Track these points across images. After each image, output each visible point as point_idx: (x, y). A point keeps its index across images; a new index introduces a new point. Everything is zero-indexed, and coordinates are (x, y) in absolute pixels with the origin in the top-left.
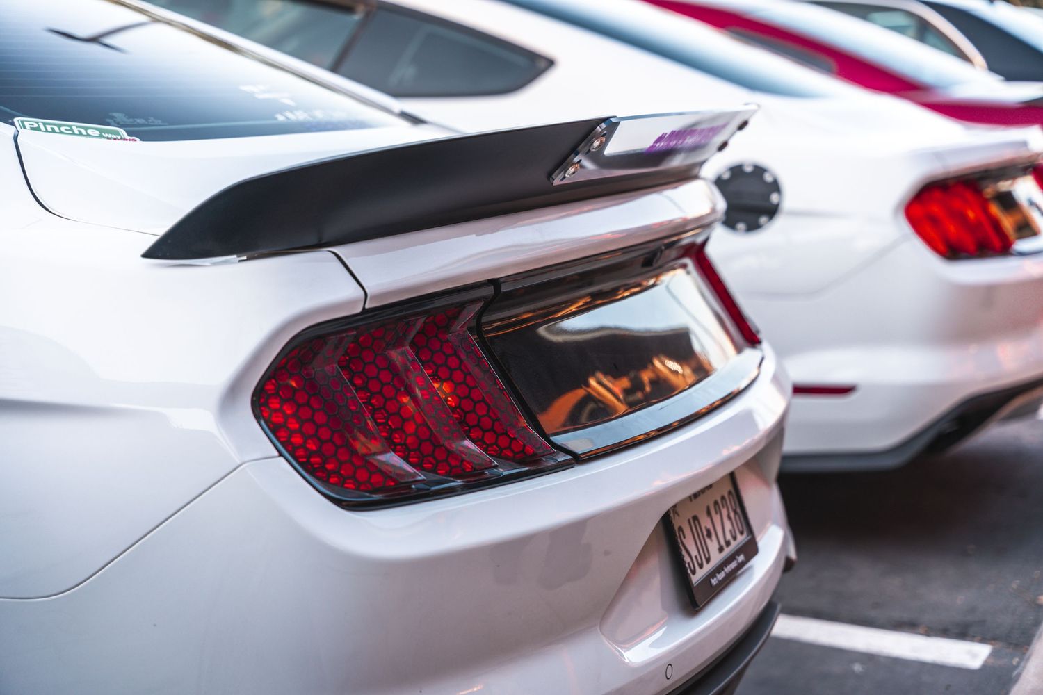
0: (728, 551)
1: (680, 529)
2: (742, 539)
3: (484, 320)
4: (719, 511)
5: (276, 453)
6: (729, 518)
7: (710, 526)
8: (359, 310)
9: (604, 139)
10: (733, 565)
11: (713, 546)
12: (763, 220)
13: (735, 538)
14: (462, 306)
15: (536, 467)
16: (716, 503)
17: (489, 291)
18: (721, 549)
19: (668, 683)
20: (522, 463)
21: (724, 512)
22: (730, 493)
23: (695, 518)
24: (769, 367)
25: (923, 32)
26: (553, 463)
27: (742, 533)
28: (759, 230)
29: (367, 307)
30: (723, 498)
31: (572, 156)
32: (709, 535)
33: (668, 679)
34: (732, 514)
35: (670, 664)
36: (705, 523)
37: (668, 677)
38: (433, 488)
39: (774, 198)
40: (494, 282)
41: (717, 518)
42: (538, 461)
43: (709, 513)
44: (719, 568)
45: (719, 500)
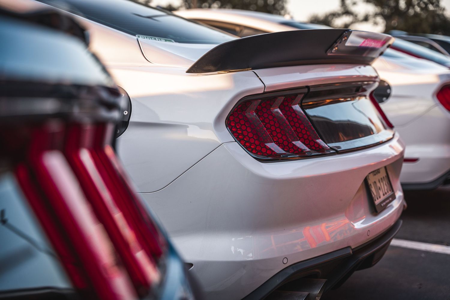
0: (386, 196)
1: (371, 185)
2: (390, 193)
3: (303, 101)
4: (382, 182)
5: (234, 141)
6: (386, 184)
7: (380, 186)
8: (262, 92)
9: (346, 38)
10: (388, 201)
11: (381, 194)
12: (384, 99)
13: (388, 192)
14: (296, 95)
15: (323, 153)
16: (381, 179)
17: (306, 90)
18: (384, 195)
19: (368, 237)
20: (318, 151)
21: (384, 182)
22: (386, 176)
23: (375, 182)
24: (397, 135)
25: (432, 48)
26: (329, 152)
27: (390, 191)
28: (383, 103)
29: (265, 91)
30: (384, 178)
31: (335, 44)
32: (380, 189)
33: (368, 236)
34: (387, 184)
35: (369, 231)
36: (378, 185)
37: (369, 235)
38: (288, 157)
39: (388, 91)
40: (308, 87)
41: (382, 184)
42: (324, 151)
43: (379, 181)
44: (384, 201)
45: (382, 178)
